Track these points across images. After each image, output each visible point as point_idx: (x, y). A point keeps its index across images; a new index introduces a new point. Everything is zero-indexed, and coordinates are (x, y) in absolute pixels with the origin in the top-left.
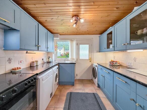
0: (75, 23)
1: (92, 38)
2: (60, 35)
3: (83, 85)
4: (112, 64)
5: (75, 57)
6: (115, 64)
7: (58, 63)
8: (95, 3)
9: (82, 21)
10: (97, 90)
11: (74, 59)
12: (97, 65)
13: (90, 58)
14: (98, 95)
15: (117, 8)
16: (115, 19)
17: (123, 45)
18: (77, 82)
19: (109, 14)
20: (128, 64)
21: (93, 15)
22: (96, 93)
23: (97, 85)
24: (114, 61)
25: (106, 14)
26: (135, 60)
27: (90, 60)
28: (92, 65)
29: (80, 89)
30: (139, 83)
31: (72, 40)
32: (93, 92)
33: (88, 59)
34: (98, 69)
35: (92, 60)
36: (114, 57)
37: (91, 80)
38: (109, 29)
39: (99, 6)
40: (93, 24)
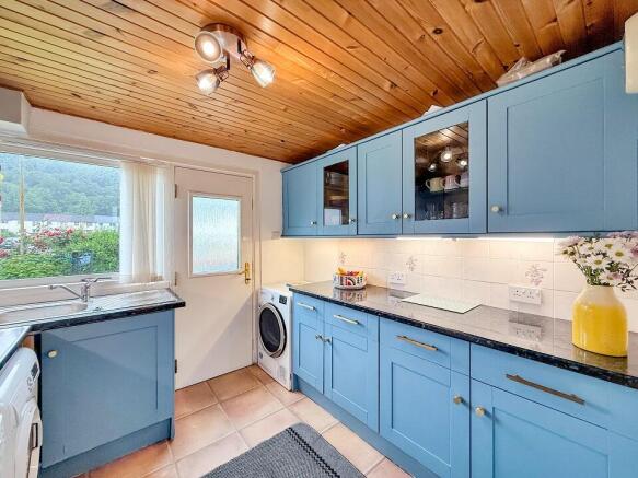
0: (216, 71)
1: (256, 173)
2: (33, 105)
3: (227, 410)
4: (349, 284)
5: (161, 265)
6: (357, 285)
7: (34, 328)
8: (354, 20)
9: (264, 75)
10: (296, 409)
11: (155, 279)
12: (289, 295)
13: (247, 265)
14: (309, 429)
15: (393, 85)
16: (365, 120)
17: (394, 217)
18: (183, 409)
19: (361, 94)
20: (390, 281)
21: (312, 69)
22: (300, 424)
23: (288, 384)
24: (352, 274)
25: (354, 91)
26: (412, 263)
27: (247, 272)
28: (256, 295)
29: (216, 444)
30: (483, 342)
31: (140, 165)
32: (287, 427)
33: (235, 269)
34: (292, 312)
35: (253, 271)
36: (343, 256)
37: (252, 370)
38: (335, 150)
39: (356, 44)
40: (285, 110)
